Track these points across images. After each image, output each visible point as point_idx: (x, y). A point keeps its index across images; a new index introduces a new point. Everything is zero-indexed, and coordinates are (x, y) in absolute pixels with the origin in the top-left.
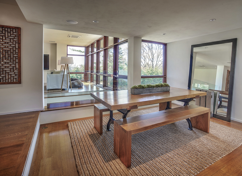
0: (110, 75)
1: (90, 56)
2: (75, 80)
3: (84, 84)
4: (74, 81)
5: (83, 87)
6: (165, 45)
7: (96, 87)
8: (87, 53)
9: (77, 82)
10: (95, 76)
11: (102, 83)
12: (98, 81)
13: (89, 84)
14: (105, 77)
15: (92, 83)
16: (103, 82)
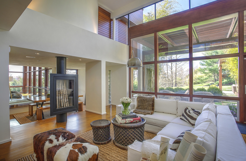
0: (43, 89)
1: (28, 73)
2: (15, 92)
3: (23, 95)
4: (14, 94)
5: (22, 97)
6: (77, 70)
7: (33, 97)
8: (25, 71)
9: (17, 94)
10: (32, 89)
11: (37, 94)
12: (34, 93)
13: (27, 95)
14: (39, 90)
15: (30, 94)
16: (39, 93)
